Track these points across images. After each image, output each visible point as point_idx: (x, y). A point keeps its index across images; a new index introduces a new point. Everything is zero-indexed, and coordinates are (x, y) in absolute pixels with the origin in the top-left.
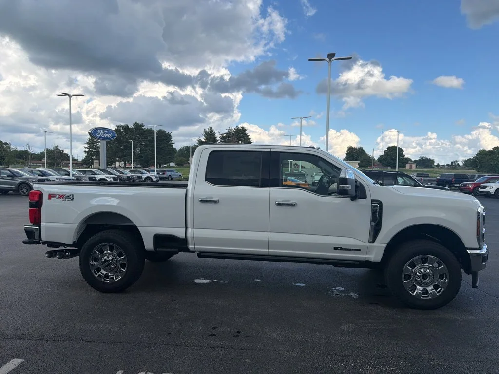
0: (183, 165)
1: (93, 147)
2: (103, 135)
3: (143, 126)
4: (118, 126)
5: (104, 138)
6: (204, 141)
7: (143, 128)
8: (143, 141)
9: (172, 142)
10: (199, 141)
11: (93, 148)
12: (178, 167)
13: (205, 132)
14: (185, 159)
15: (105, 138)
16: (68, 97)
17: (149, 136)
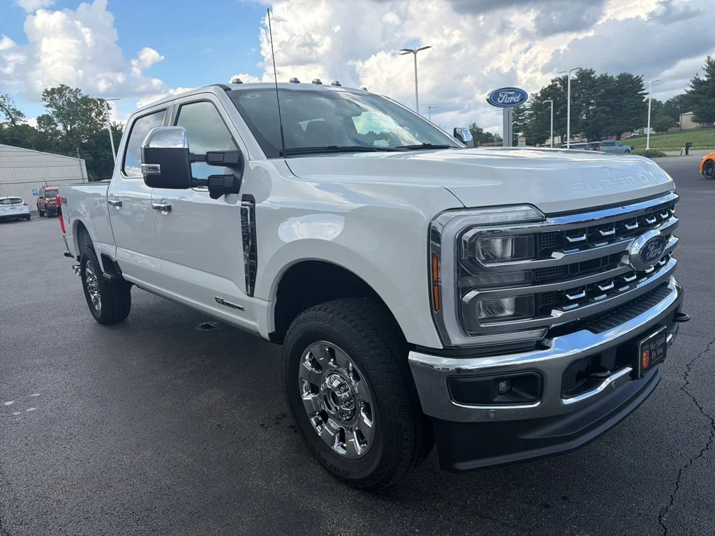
0: (666, 130)
1: (518, 118)
2: (507, 100)
3: (593, 73)
4: (553, 81)
5: (509, 103)
6: (706, 79)
7: (593, 76)
8: (592, 98)
9: (644, 92)
10: (694, 82)
11: (518, 120)
12: (659, 134)
13: (709, 63)
14: (673, 119)
15: (511, 103)
16: (412, 53)
17: (602, 87)
